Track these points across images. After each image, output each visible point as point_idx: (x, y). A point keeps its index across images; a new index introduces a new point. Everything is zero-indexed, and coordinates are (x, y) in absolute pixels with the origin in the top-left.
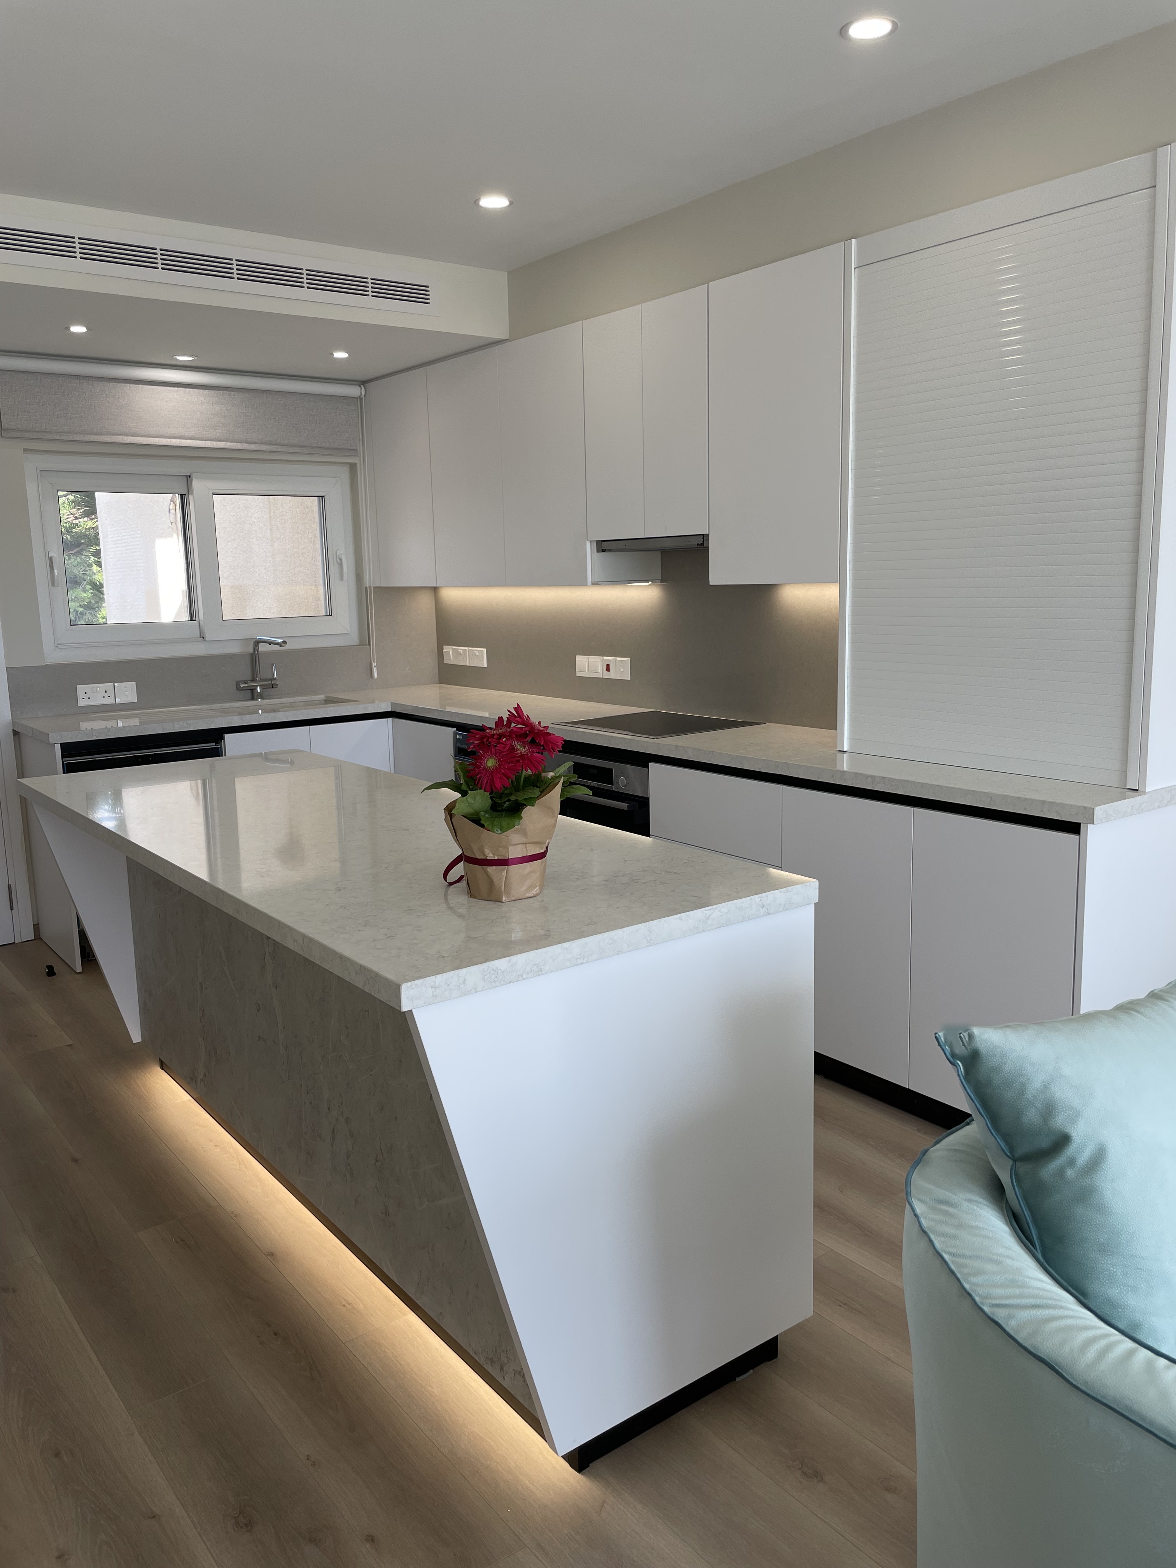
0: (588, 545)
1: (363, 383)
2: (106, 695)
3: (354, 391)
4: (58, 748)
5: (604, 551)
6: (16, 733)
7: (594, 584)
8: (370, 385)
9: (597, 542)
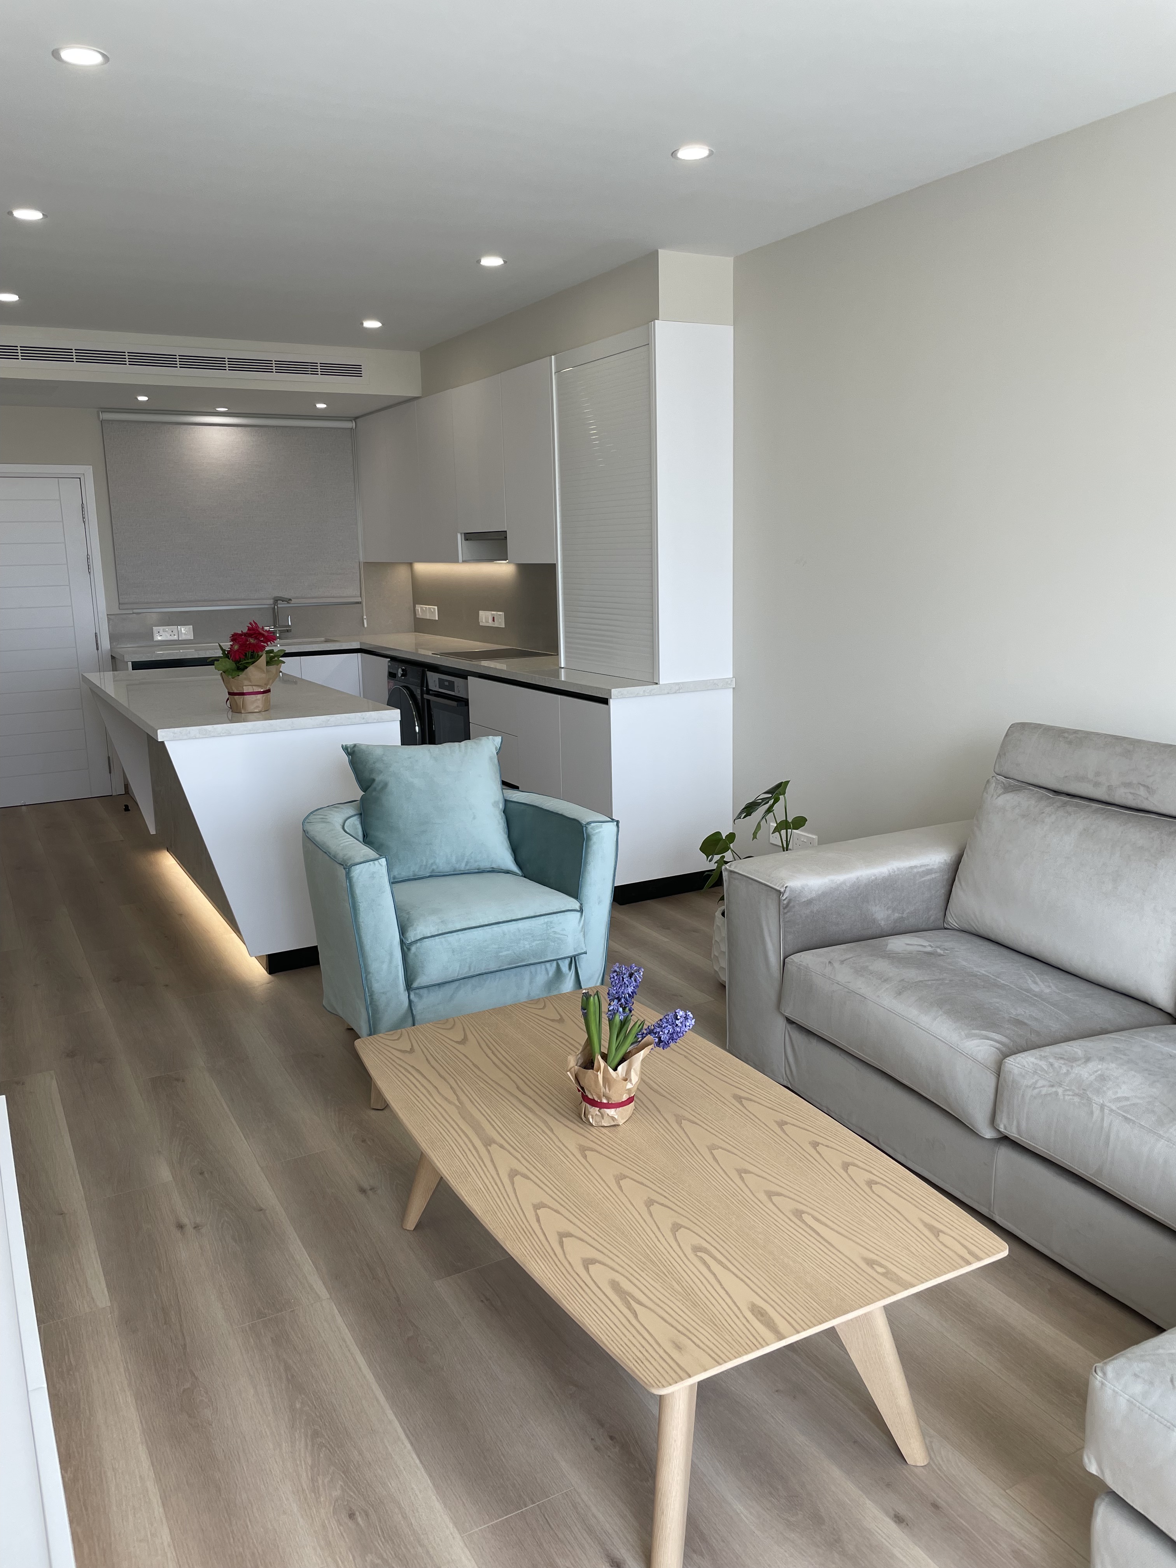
0: (459, 536)
1: (356, 419)
2: (172, 634)
3: (351, 425)
4: (130, 664)
5: (467, 540)
6: (113, 658)
7: (464, 561)
8: (358, 420)
9: (465, 533)
